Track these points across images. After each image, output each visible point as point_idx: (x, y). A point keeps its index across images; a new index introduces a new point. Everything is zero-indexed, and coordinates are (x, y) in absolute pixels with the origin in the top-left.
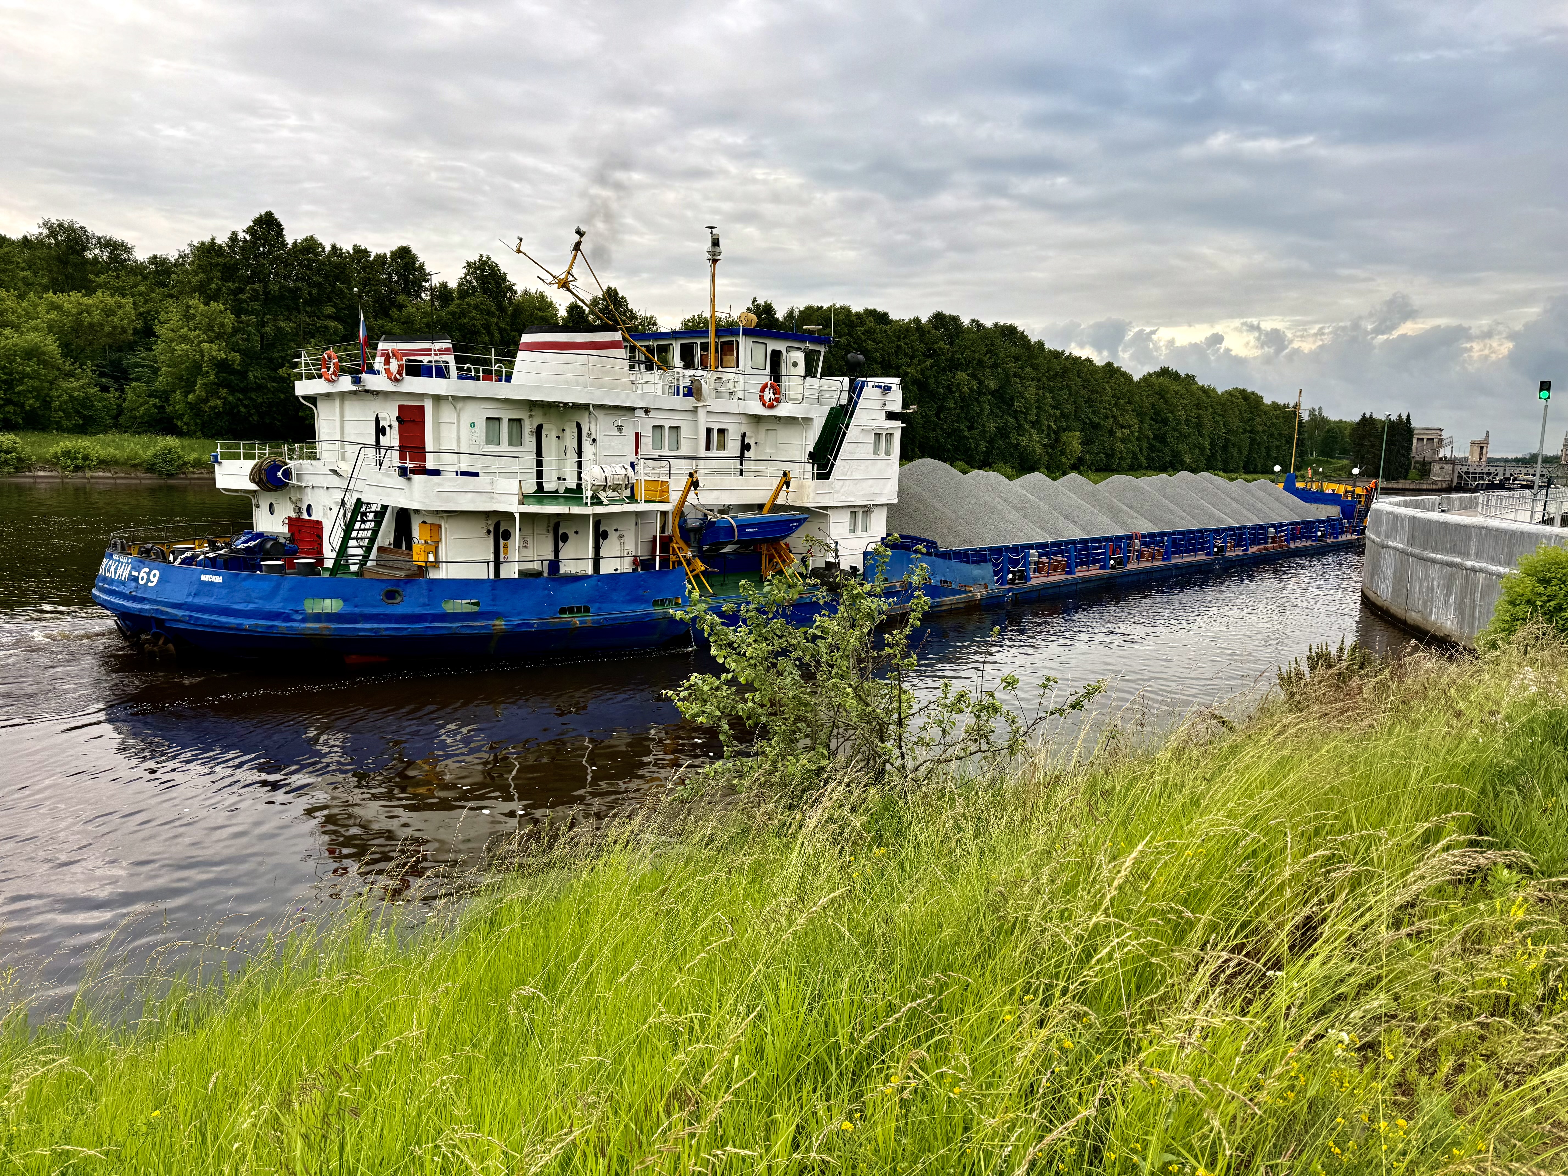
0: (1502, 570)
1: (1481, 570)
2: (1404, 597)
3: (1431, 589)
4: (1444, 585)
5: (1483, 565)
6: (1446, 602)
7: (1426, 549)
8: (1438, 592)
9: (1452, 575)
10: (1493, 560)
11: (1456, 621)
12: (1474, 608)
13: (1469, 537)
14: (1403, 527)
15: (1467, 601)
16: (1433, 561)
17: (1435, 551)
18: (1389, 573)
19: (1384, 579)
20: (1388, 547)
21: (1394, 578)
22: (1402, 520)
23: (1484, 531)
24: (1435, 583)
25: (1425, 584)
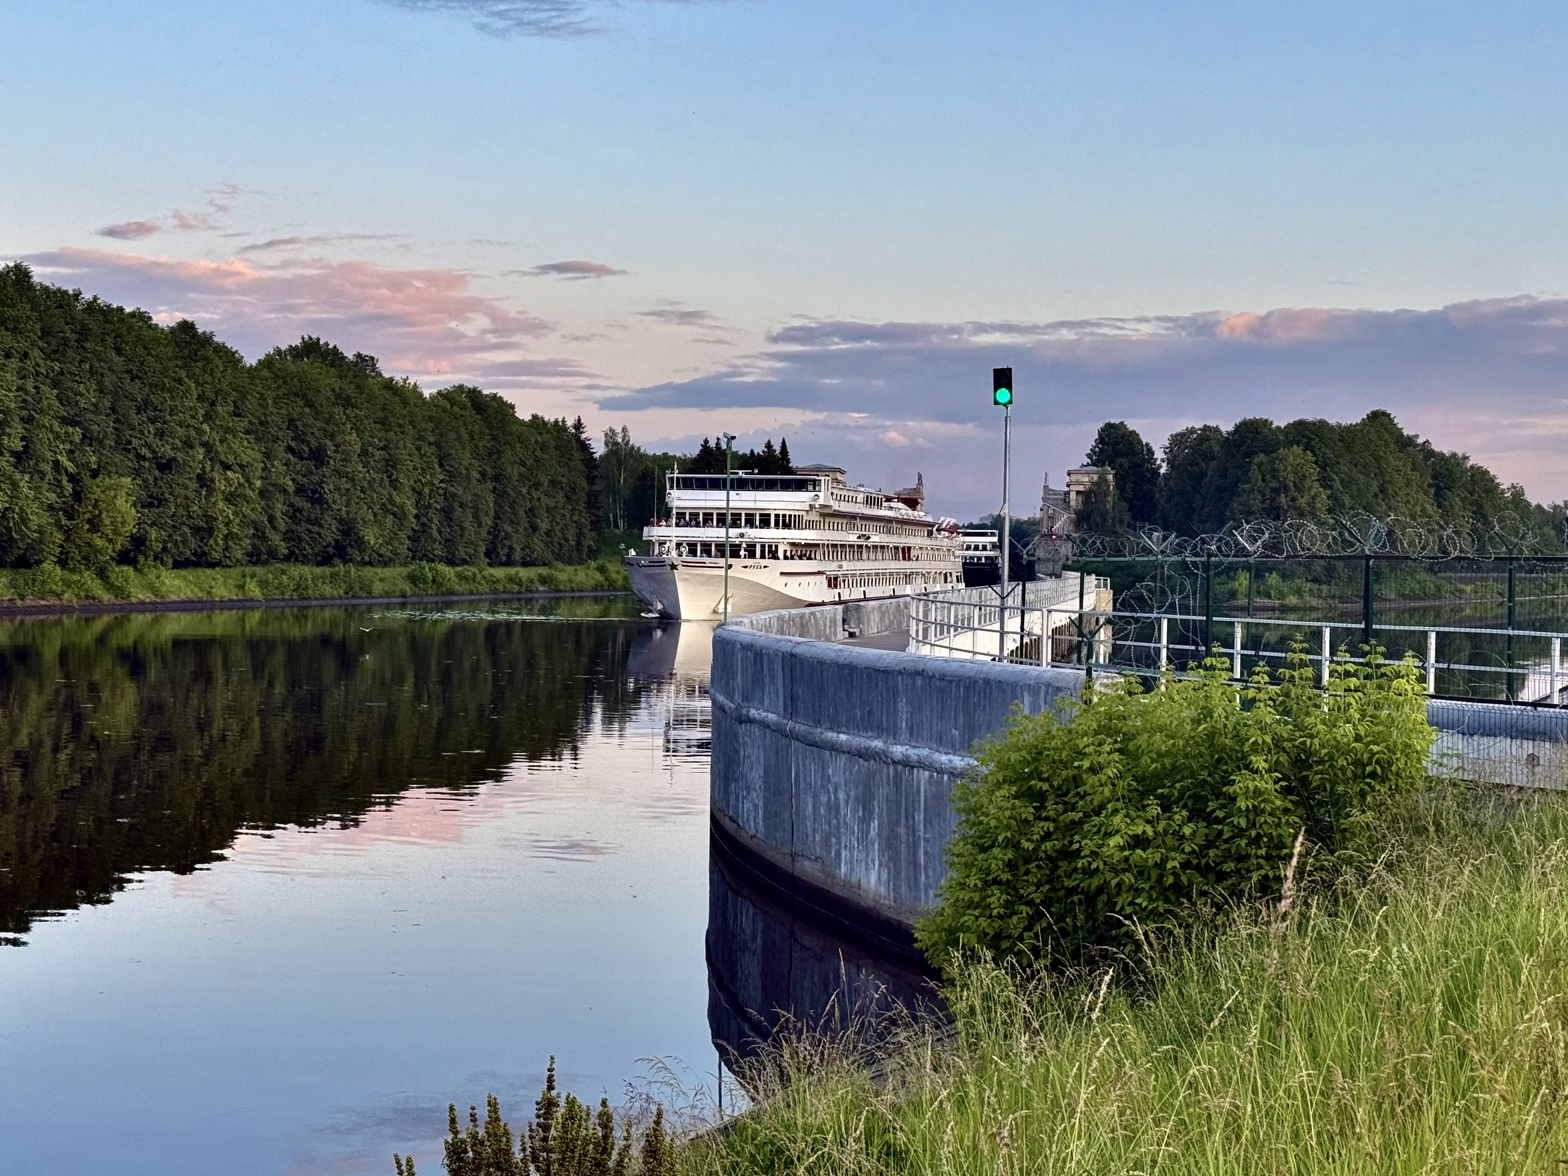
0: (958, 762)
1: (921, 765)
2: (788, 828)
3: (834, 809)
4: (856, 797)
5: (925, 752)
6: (865, 834)
7: (818, 723)
8: (847, 812)
9: (871, 775)
10: (942, 742)
11: (884, 876)
12: (914, 846)
13: (894, 694)
14: (773, 678)
15: (902, 830)
16: (835, 748)
17: (835, 727)
18: (756, 776)
19: (748, 789)
20: (750, 721)
21: (767, 789)
22: (771, 662)
23: (919, 681)
24: (841, 796)
25: (824, 799)
